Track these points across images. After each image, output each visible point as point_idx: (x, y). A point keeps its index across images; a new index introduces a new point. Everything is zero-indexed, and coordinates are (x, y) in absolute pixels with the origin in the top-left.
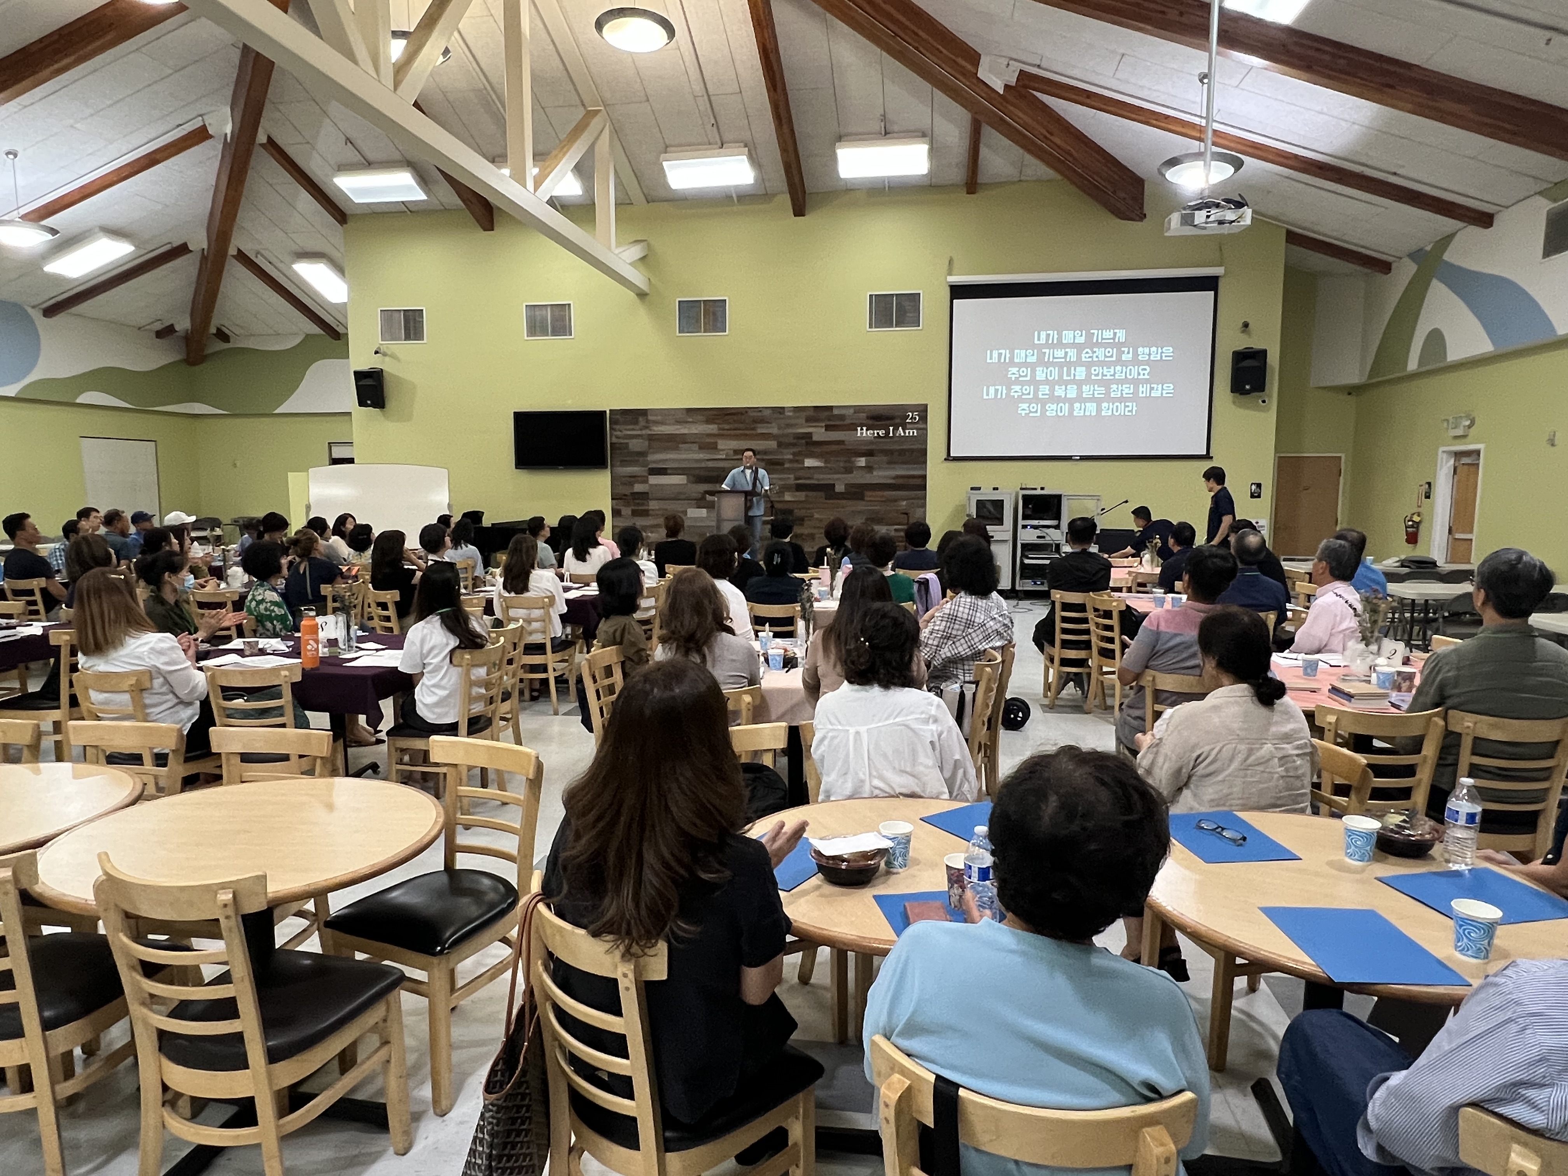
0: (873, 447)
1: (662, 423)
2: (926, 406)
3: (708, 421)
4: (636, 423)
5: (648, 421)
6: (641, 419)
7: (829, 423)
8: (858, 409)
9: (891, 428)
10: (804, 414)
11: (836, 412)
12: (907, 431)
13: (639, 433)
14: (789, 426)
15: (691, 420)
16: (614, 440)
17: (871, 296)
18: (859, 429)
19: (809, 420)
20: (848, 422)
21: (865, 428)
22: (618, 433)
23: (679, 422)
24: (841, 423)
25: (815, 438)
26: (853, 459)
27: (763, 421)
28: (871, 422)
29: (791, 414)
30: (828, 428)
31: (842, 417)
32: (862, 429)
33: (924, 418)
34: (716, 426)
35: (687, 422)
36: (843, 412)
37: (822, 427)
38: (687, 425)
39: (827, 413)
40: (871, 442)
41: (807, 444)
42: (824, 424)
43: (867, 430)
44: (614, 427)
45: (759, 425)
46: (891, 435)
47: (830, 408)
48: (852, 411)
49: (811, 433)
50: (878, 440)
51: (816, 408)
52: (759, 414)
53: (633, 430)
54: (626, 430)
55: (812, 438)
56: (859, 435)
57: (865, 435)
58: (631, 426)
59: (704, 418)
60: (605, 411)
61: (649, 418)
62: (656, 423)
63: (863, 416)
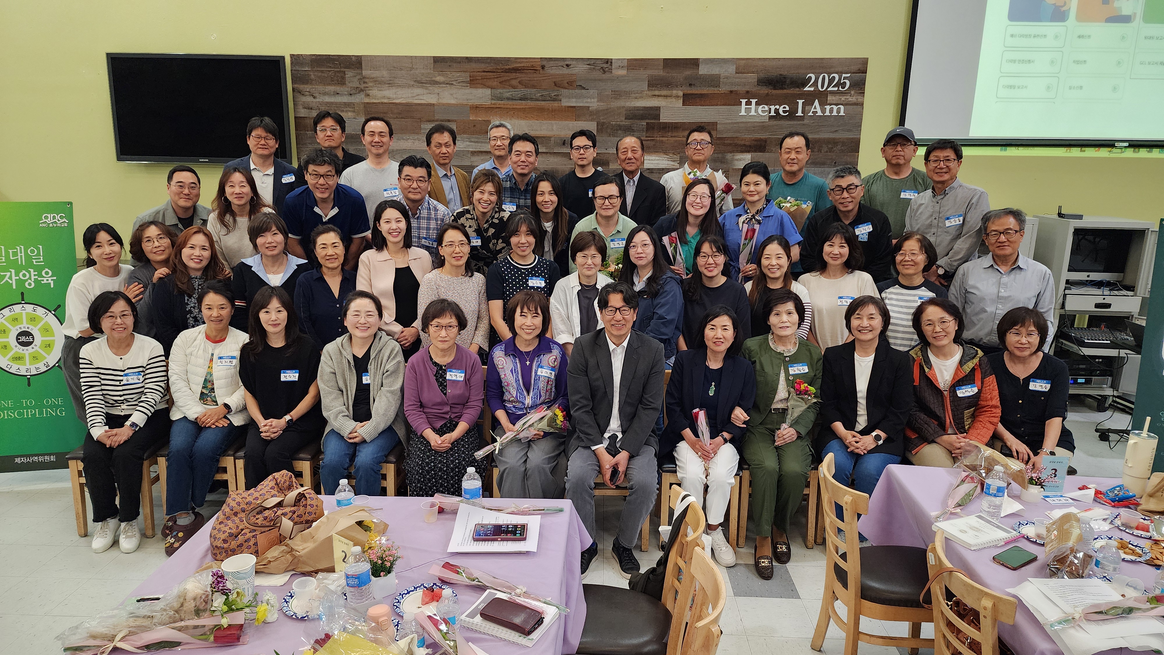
0: (763, 136)
1: (390, 84)
2: (865, 62)
3: (473, 82)
4: (342, 82)
5: (363, 79)
6: (349, 74)
7: (690, 90)
9: (800, 102)
10: (645, 74)
11: (703, 70)
12: (828, 108)
13: (346, 100)
14: (617, 94)
15: (439, 78)
16: (303, 113)
18: (744, 101)
19: (654, 84)
20: (724, 89)
21: (754, 101)
22: (309, 99)
23: (420, 83)
24: (715, 90)
25: (664, 118)
26: (729, 156)
27: (571, 84)
28: (764, 90)
29: (623, 72)
30: (688, 99)
31: (714, 80)
32: (748, 103)
33: (859, 86)
34: (488, 91)
35: (436, 83)
36: (715, 70)
37: (677, 97)
38: (436, 89)
39: (688, 73)
40: (763, 127)
41: (650, 128)
42: (681, 93)
43: (757, 104)
44: (301, 87)
45: (564, 92)
46: (800, 113)
47: (694, 63)
48: (732, 69)
49: (658, 109)
50: (774, 122)
51: (669, 63)
52: (565, 71)
53: (336, 94)
54: (325, 94)
55: (658, 117)
56: (743, 113)
57: (753, 113)
58: (331, 88)
59: (466, 77)
60: (283, 58)
61: (365, 73)
62: (379, 82)
63: (752, 78)
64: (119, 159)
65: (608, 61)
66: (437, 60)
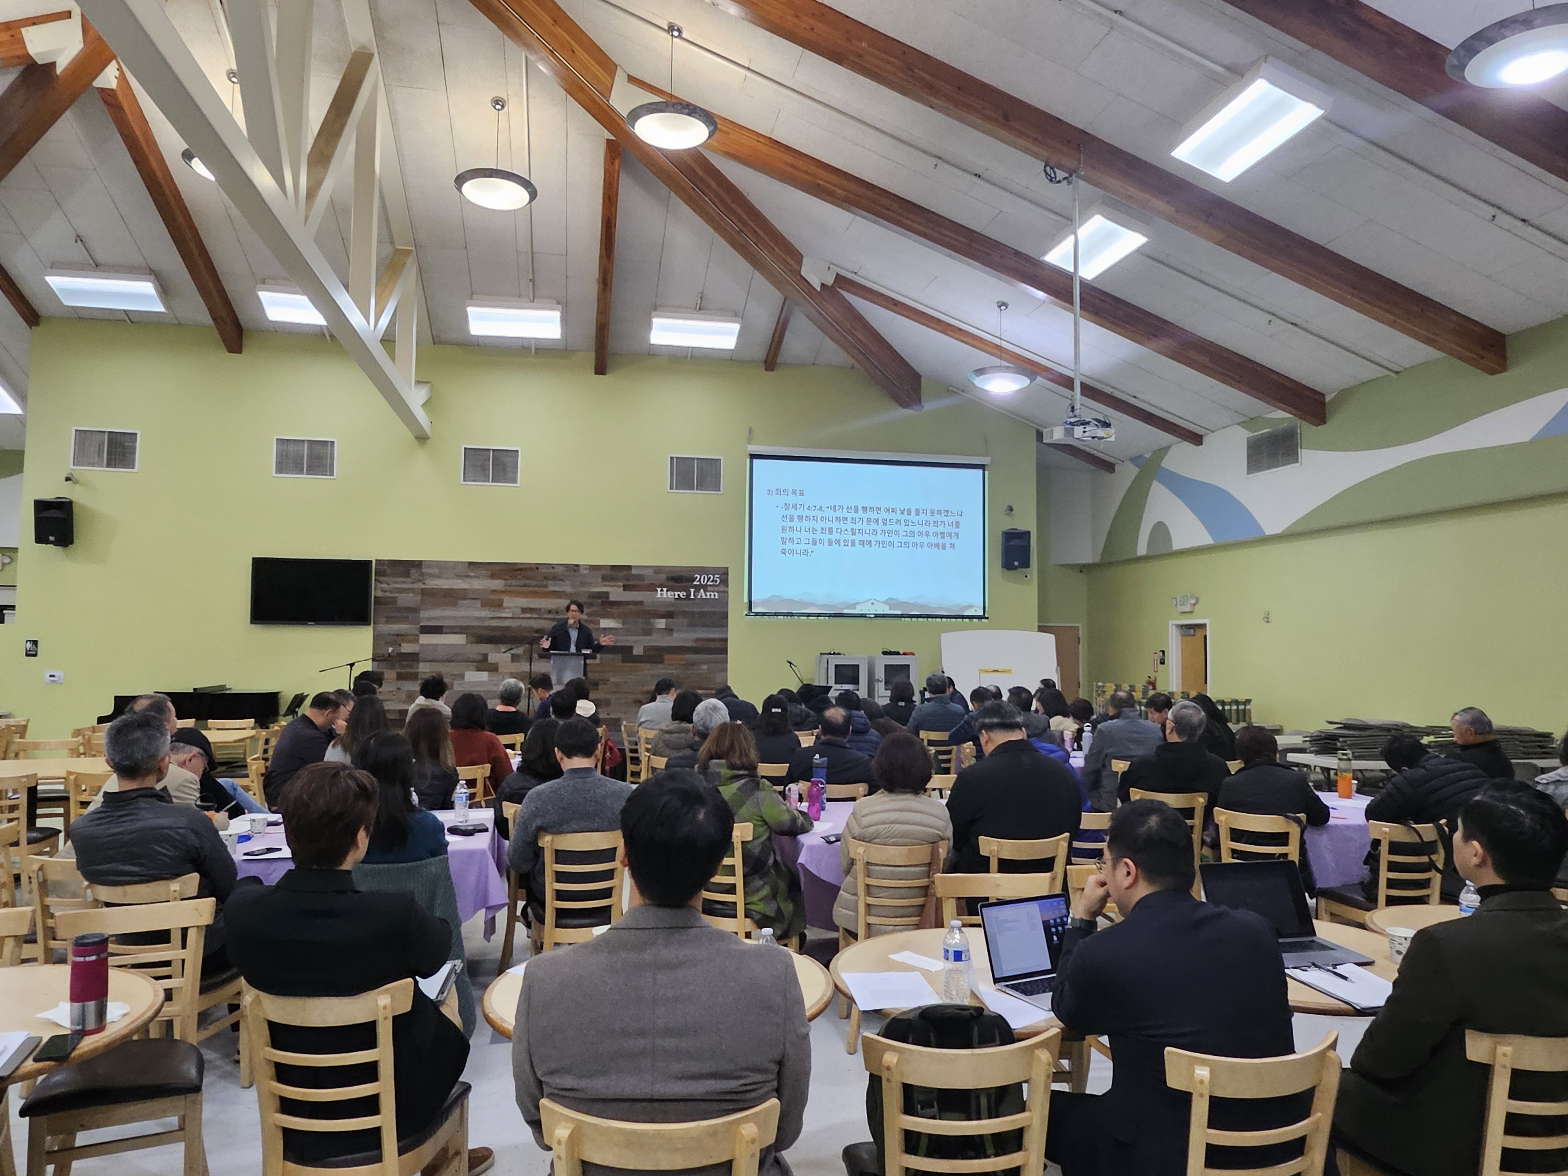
0: (672, 609)
1: (439, 577)
2: (727, 568)
3: (493, 576)
4: (408, 575)
5: (422, 574)
6: (413, 571)
7: (627, 583)
8: (658, 570)
9: (692, 590)
10: (600, 573)
11: (634, 572)
12: (708, 594)
13: (409, 586)
14: (583, 584)
15: (472, 574)
16: (380, 594)
17: (672, 458)
18: (659, 589)
19: (604, 578)
20: (646, 582)
21: (665, 589)
22: (384, 585)
23: (459, 576)
24: (640, 583)
25: (612, 598)
26: (652, 621)
27: (555, 578)
28: (671, 584)
29: (586, 572)
30: (626, 588)
31: (641, 577)
32: (662, 590)
33: (725, 581)
34: (502, 582)
35: (469, 577)
36: (641, 572)
37: (619, 586)
38: (469, 580)
39: (625, 573)
40: (671, 604)
41: (603, 603)
42: (621, 584)
43: (667, 591)
44: (382, 579)
45: (550, 582)
46: (692, 597)
47: (629, 567)
48: (651, 571)
49: (608, 593)
50: (678, 602)
51: (614, 567)
52: (552, 570)
53: (404, 582)
54: (396, 583)
55: (608, 597)
56: (659, 596)
57: (665, 596)
58: (401, 579)
59: (489, 573)
60: (371, 561)
61: (424, 570)
62: (432, 576)
63: (663, 577)
64: (252, 622)
65: (577, 566)
66: (470, 563)
